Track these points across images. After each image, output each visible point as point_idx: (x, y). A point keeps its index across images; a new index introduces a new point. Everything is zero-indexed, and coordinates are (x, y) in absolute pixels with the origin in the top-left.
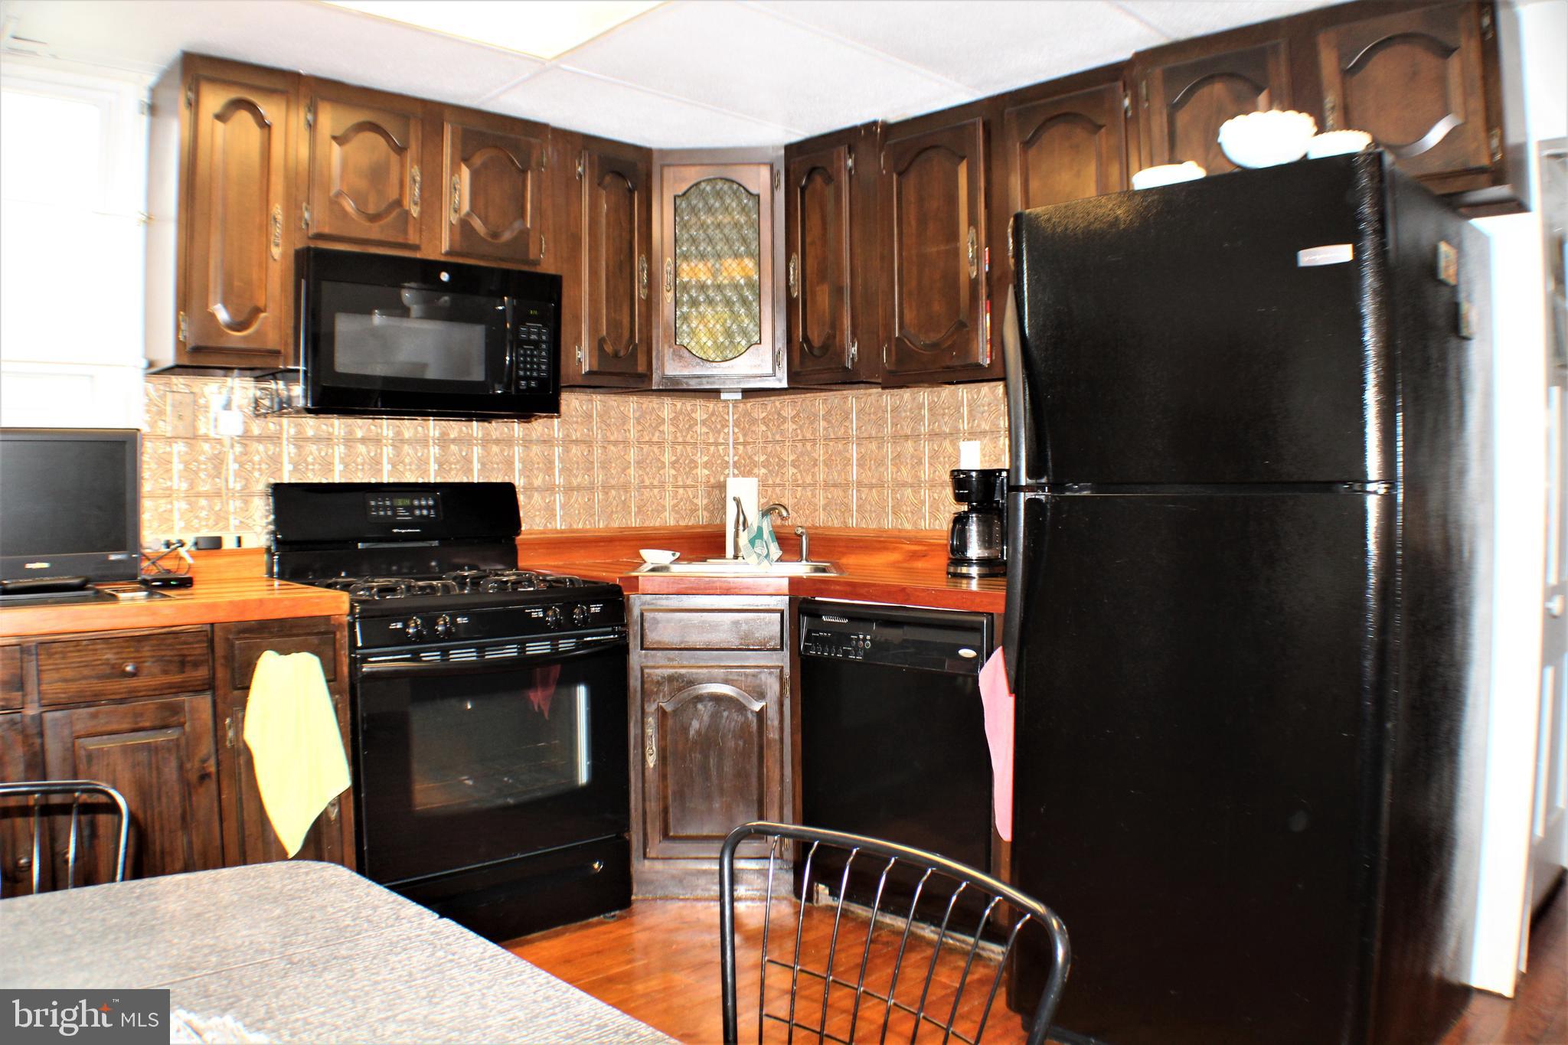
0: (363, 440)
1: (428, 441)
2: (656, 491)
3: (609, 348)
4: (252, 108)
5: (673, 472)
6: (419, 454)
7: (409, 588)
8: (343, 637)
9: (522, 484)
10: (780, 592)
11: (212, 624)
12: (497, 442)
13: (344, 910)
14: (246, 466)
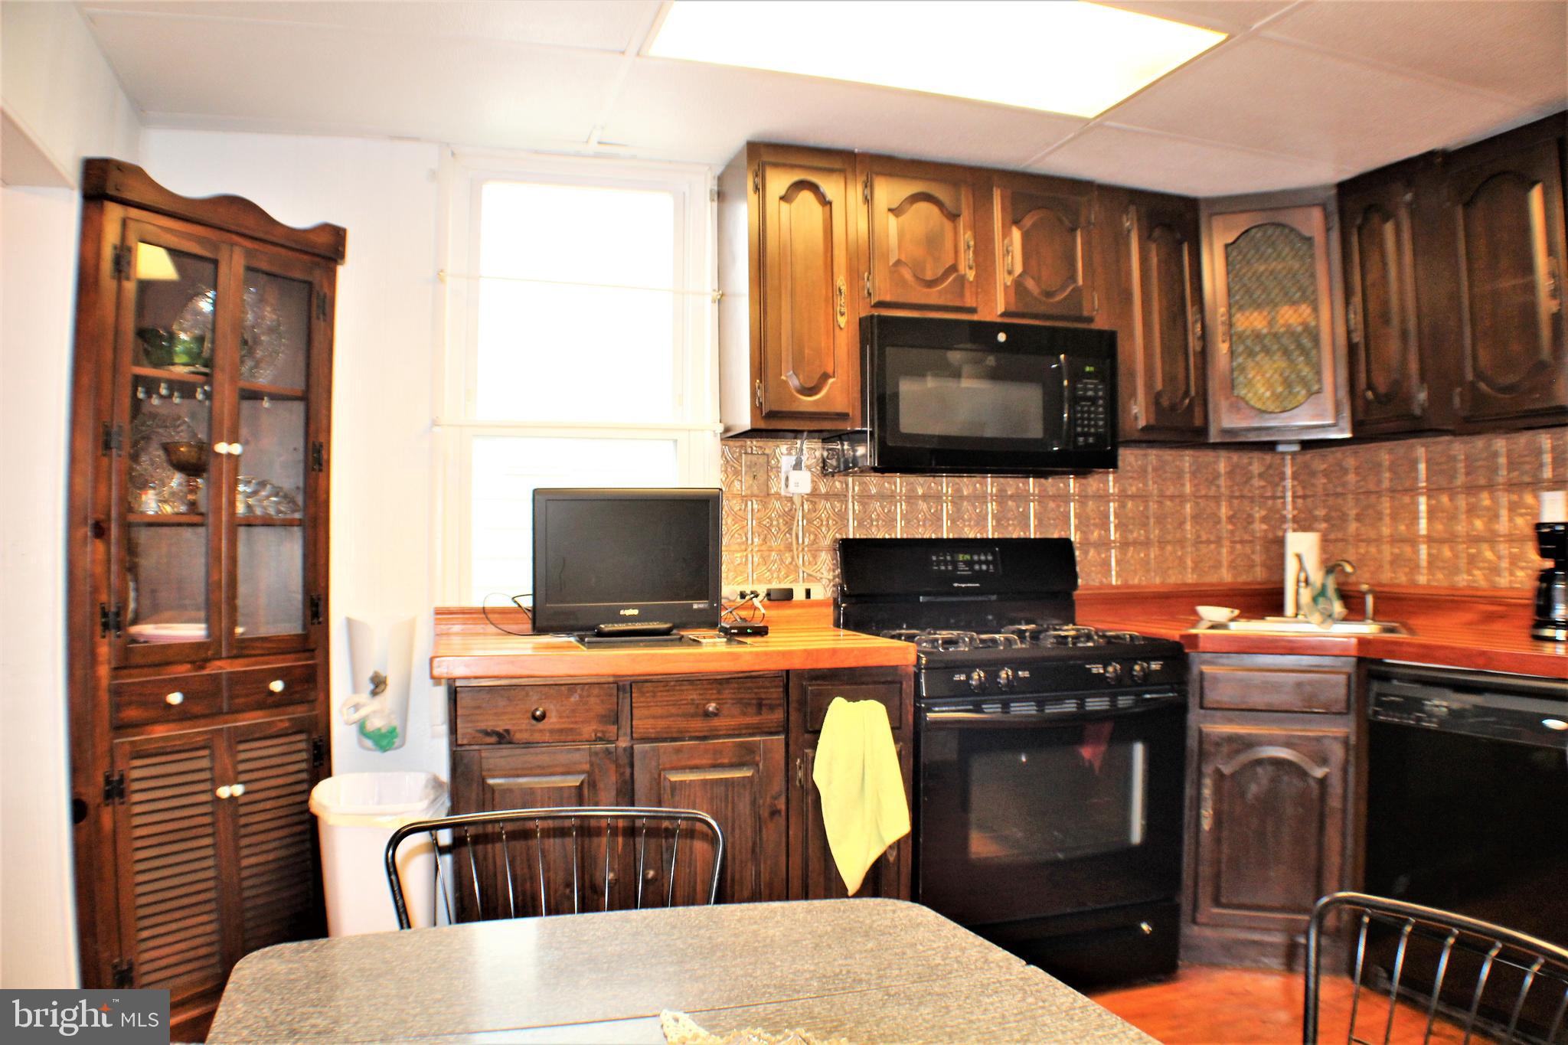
0: (924, 497)
1: (986, 497)
2: (1213, 546)
3: (1165, 402)
4: (814, 188)
5: (1230, 527)
6: (978, 511)
7: (972, 639)
8: (908, 687)
9: (1078, 540)
10: (1346, 653)
11: (788, 671)
12: (1054, 498)
13: (934, 949)
14: (815, 523)
